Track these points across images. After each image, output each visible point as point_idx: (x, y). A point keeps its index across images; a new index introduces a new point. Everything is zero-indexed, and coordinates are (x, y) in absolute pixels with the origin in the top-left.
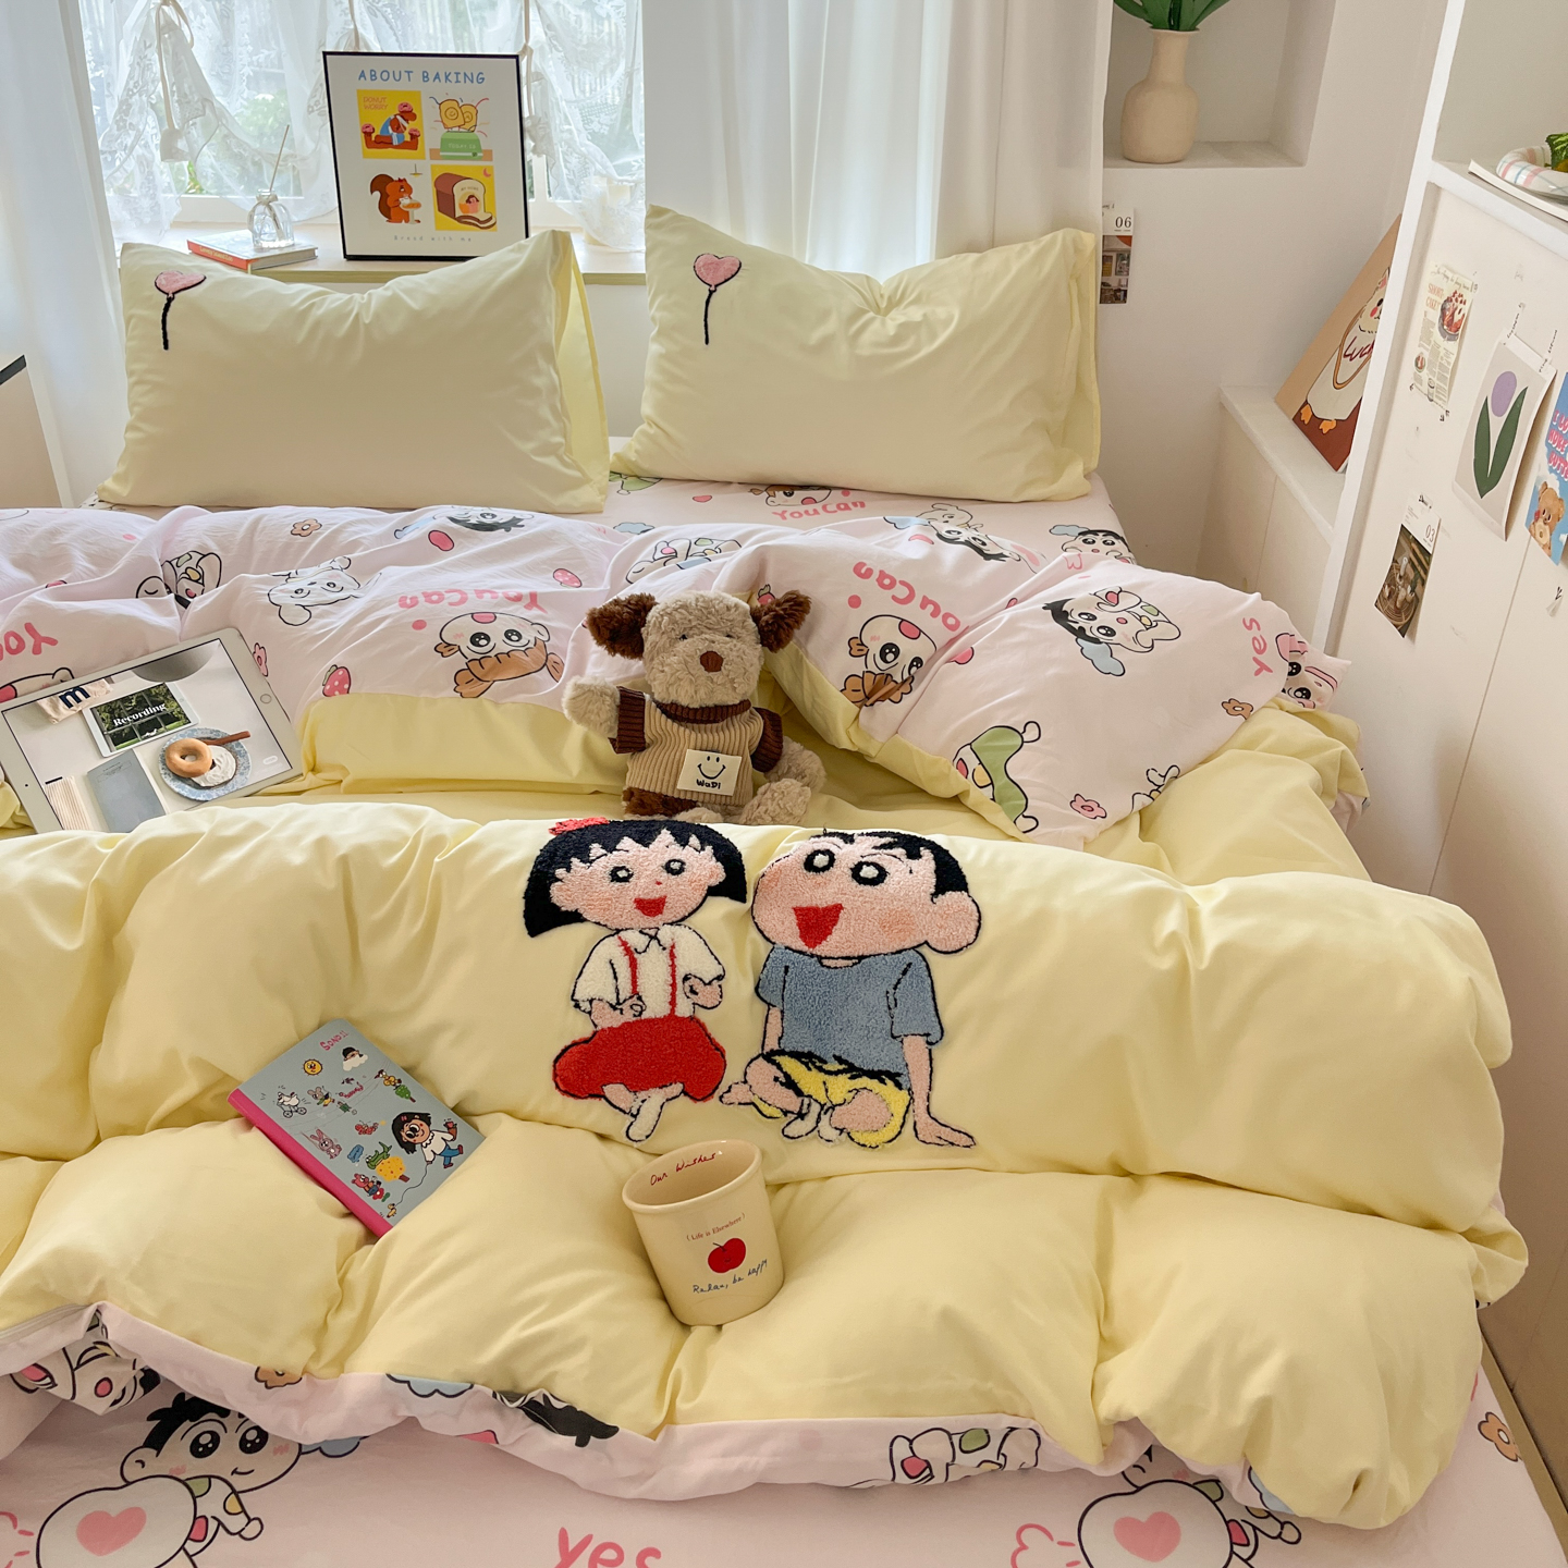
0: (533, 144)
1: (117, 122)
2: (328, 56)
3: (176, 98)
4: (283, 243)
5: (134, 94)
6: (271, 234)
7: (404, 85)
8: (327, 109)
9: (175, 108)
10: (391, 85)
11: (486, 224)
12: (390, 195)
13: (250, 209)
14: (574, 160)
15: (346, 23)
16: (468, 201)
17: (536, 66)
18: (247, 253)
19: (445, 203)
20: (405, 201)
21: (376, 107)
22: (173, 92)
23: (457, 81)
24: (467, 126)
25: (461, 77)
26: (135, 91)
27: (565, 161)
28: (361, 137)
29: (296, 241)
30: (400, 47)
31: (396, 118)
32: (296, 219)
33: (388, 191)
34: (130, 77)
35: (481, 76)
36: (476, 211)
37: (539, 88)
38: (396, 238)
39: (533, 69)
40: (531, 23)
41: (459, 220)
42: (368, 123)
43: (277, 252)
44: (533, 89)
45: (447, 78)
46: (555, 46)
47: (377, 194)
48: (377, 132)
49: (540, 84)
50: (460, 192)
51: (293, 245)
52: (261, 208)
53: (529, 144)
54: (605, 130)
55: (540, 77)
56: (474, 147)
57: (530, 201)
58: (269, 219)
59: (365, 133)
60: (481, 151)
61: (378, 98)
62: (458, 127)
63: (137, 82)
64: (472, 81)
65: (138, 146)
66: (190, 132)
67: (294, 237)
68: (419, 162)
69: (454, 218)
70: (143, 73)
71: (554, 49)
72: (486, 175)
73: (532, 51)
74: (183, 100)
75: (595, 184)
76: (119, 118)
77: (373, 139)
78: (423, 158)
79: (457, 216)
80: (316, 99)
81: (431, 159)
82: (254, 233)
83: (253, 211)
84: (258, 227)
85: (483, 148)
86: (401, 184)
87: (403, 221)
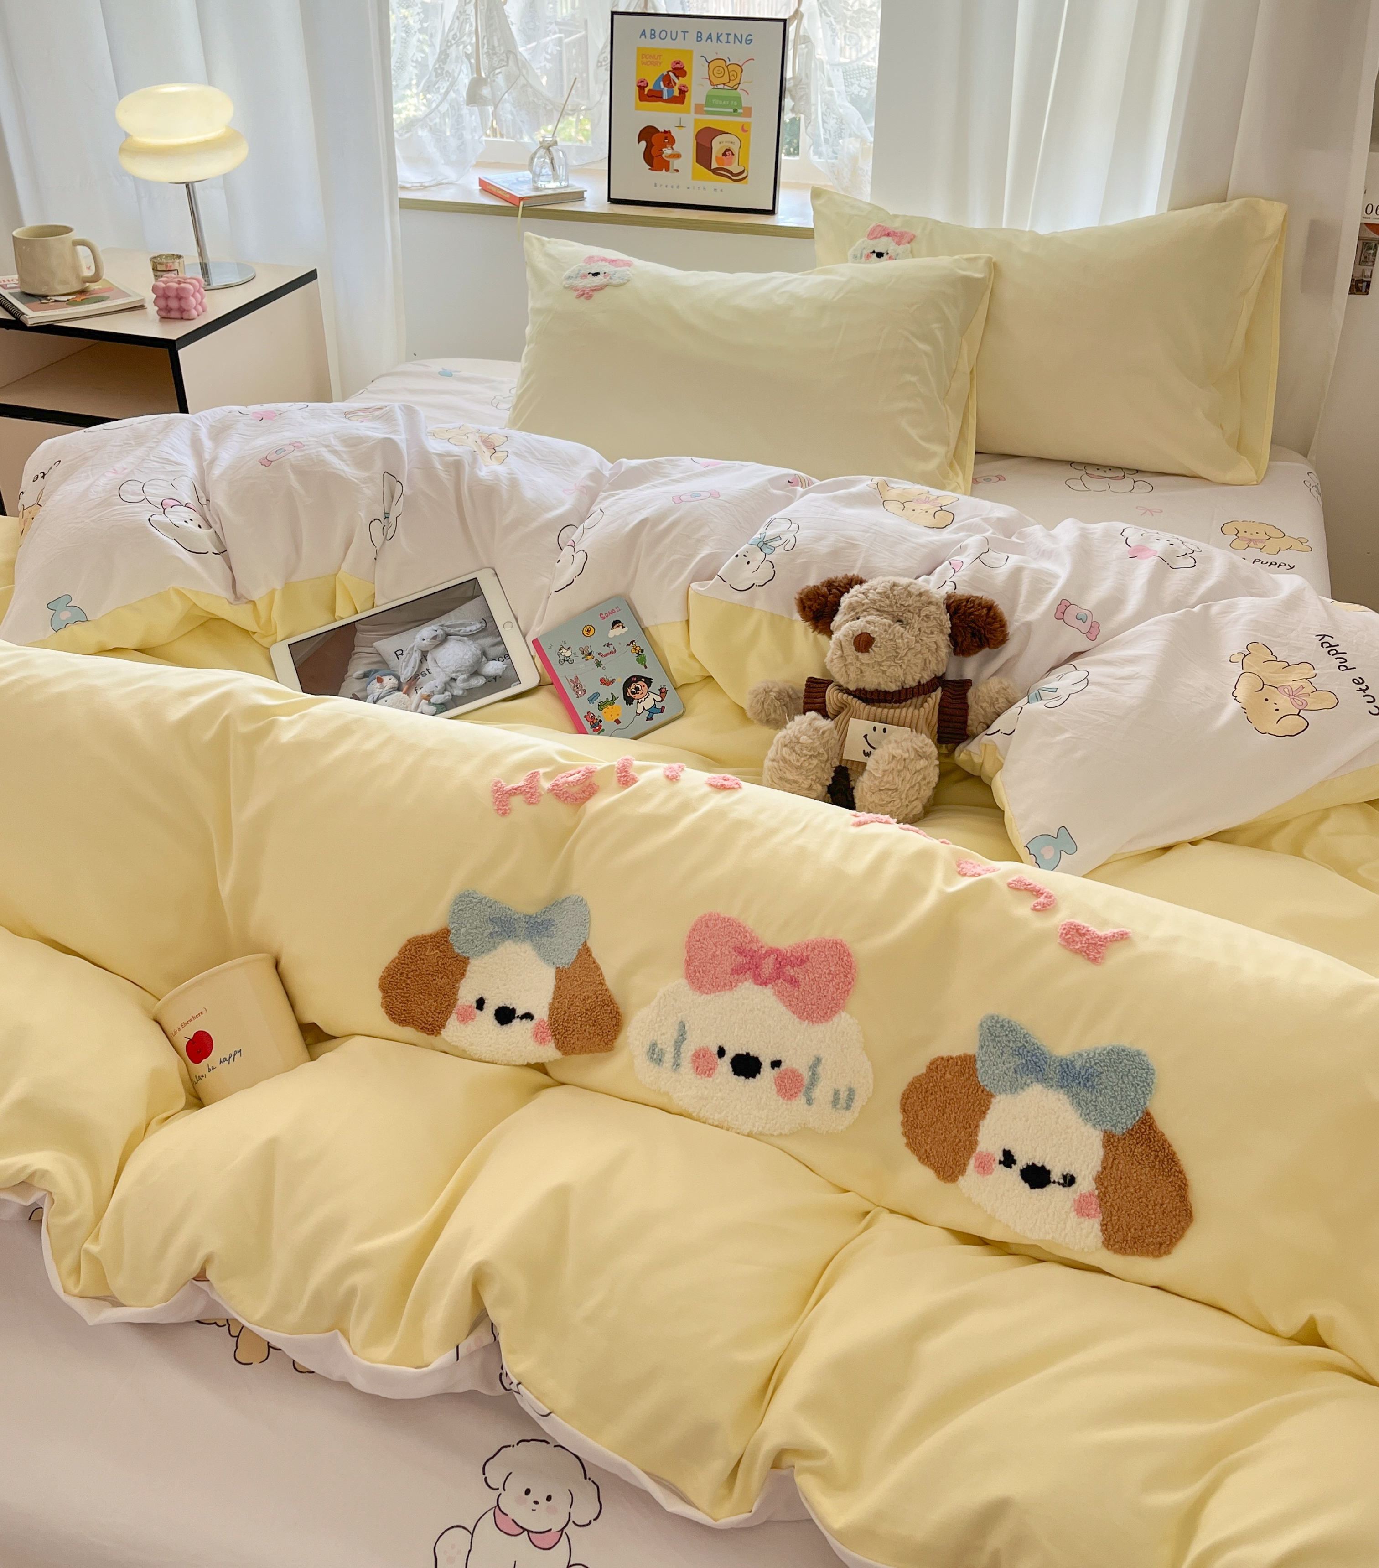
0: (793, 103)
1: (436, 70)
2: (615, 16)
3: (485, 50)
4: (557, 184)
5: (452, 45)
6: (548, 175)
7: (680, 44)
8: (609, 65)
9: (484, 61)
10: (668, 44)
11: (738, 177)
12: (655, 145)
13: (533, 151)
14: (832, 123)
16: (724, 154)
17: (807, 30)
18: (524, 191)
19: (703, 155)
20: (667, 151)
21: (651, 63)
22: (483, 44)
23: (728, 42)
24: (732, 84)
25: (731, 38)
26: (453, 42)
27: (824, 122)
28: (635, 90)
29: (570, 182)
30: (683, 9)
31: (668, 75)
32: (575, 163)
33: (653, 141)
34: (450, 30)
35: (749, 38)
36: (730, 164)
37: (806, 50)
38: (656, 185)
39: (801, 33)
41: (715, 171)
42: (642, 77)
43: (550, 192)
44: (799, 51)
45: (718, 38)
46: (825, 11)
47: (644, 144)
48: (650, 87)
49: (806, 47)
50: (718, 145)
51: (565, 187)
52: (542, 152)
53: (788, 102)
54: (864, 93)
55: (807, 40)
56: (736, 103)
57: (783, 157)
58: (548, 161)
59: (640, 87)
60: (741, 108)
61: (654, 56)
62: (724, 84)
63: (455, 34)
64: (741, 42)
65: (451, 92)
66: (494, 81)
67: (567, 180)
68: (684, 116)
69: (710, 170)
70: (461, 28)
71: (823, 14)
72: (743, 130)
73: (802, 15)
74: (491, 52)
75: (850, 145)
76: (437, 66)
77: (646, 93)
78: (689, 112)
79: (713, 167)
80: (604, 55)
81: (696, 113)
82: (534, 173)
83: (535, 153)
84: (538, 170)
85: (744, 105)
86: (666, 135)
87: (664, 170)
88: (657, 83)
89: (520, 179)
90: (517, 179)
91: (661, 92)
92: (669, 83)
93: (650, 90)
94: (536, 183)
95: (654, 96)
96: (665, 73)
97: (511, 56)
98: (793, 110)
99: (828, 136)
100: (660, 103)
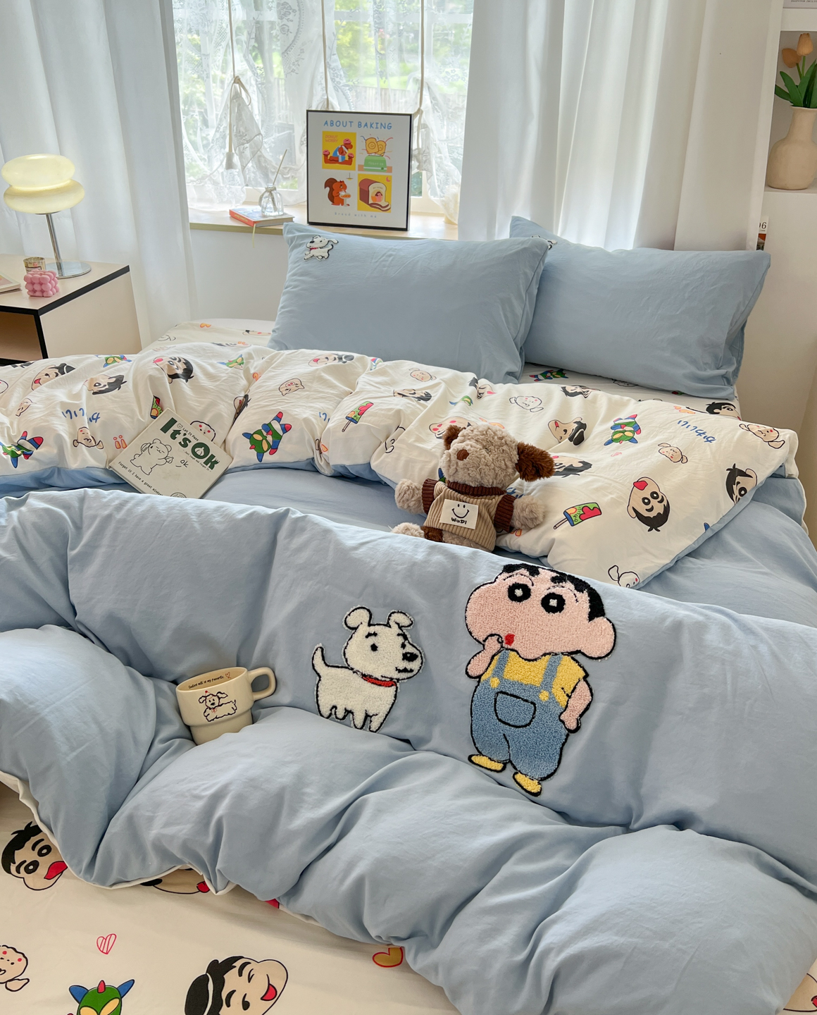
0: (417, 164)
2: (309, 113)
4: (276, 213)
6: (271, 208)
7: (348, 129)
8: (306, 143)
10: (341, 129)
11: (385, 209)
12: (334, 190)
13: (261, 195)
14: (442, 176)
15: (323, 95)
16: (376, 195)
17: (425, 121)
18: (257, 218)
19: (364, 196)
20: (342, 193)
21: (332, 141)
23: (377, 128)
24: (380, 153)
25: (379, 125)
27: (437, 175)
28: (322, 157)
29: (285, 212)
30: (350, 109)
31: (341, 147)
32: (287, 201)
33: (334, 188)
35: (390, 126)
36: (380, 201)
38: (335, 214)
39: (421, 122)
40: (424, 96)
41: (371, 205)
42: (326, 149)
43: (272, 218)
45: (371, 126)
46: (436, 109)
47: (328, 189)
48: (331, 155)
49: (424, 131)
50: (372, 190)
51: (281, 215)
52: (267, 194)
53: (414, 163)
55: (425, 126)
56: (383, 164)
57: (412, 198)
58: (270, 199)
59: (324, 155)
60: (386, 167)
61: (333, 136)
62: (375, 153)
64: (385, 128)
67: (283, 210)
68: (350, 171)
69: (368, 203)
71: (435, 111)
72: (388, 180)
73: (422, 112)
77: (328, 158)
78: (355, 170)
81: (359, 170)
82: (263, 207)
83: (263, 195)
84: (265, 204)
85: (387, 165)
86: (341, 184)
87: (341, 204)
88: (335, 153)
89: (254, 211)
90: (252, 211)
91: (338, 158)
92: (342, 152)
93: (331, 157)
94: (263, 212)
95: (334, 160)
96: (340, 147)
98: (417, 168)
99: (439, 184)
100: (337, 165)
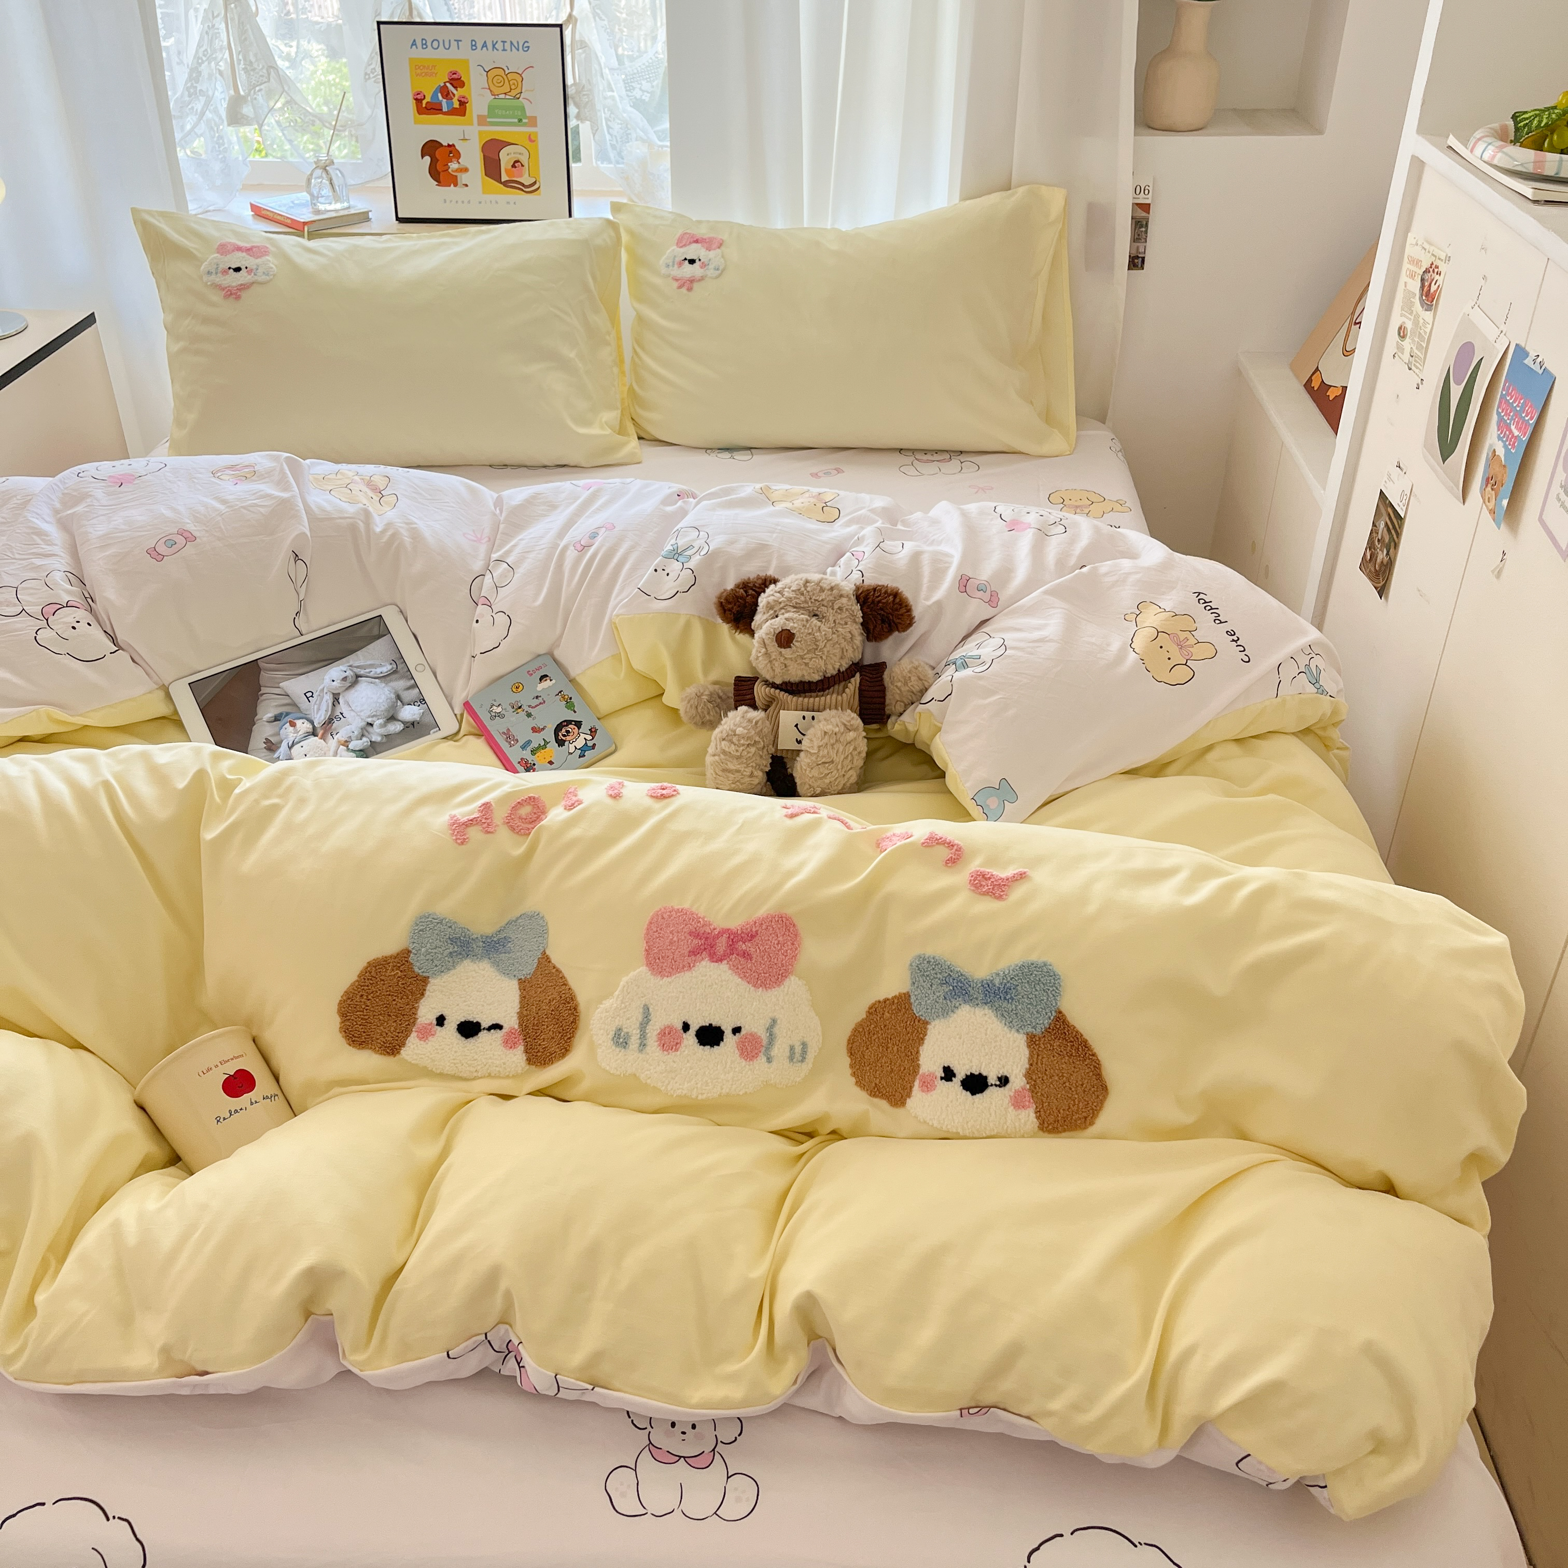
0: (577, 110)
1: (188, 89)
2: (382, 26)
3: (242, 66)
4: (338, 206)
5: (203, 62)
6: (328, 197)
7: (453, 54)
8: (381, 77)
9: (241, 77)
10: (441, 54)
11: (531, 188)
12: (439, 160)
13: (309, 173)
14: (616, 127)
16: (514, 166)
18: (305, 215)
19: (492, 168)
20: (453, 166)
21: (426, 74)
22: (239, 60)
23: (504, 50)
24: (513, 93)
25: (507, 46)
26: (204, 59)
27: (609, 127)
28: (412, 104)
29: (352, 203)
30: (451, 16)
31: (445, 86)
32: (353, 183)
33: (437, 156)
34: (199, 46)
35: (526, 45)
36: (521, 176)
37: (583, 55)
38: (445, 201)
39: (577, 37)
41: (505, 184)
42: (419, 90)
43: (334, 215)
44: (577, 57)
45: (494, 46)
46: (598, 15)
47: (427, 159)
48: (428, 99)
49: (584, 52)
50: (506, 157)
51: (349, 208)
52: (319, 172)
53: (572, 110)
54: (646, 97)
55: (584, 45)
56: (519, 113)
57: (573, 165)
58: (326, 183)
59: (416, 99)
60: (526, 117)
61: (429, 66)
62: (505, 94)
63: (206, 50)
64: (518, 50)
65: (208, 111)
66: (255, 99)
67: (349, 200)
68: (467, 128)
69: (501, 183)
70: (211, 42)
71: (597, 18)
72: (531, 140)
73: (576, 20)
74: (248, 68)
75: (637, 149)
76: (189, 85)
77: (424, 106)
78: (472, 124)
79: (503, 180)
80: (372, 66)
81: (479, 124)
82: (312, 195)
83: (311, 175)
84: (315, 191)
85: (528, 115)
86: (450, 149)
87: (452, 185)
88: (434, 95)
89: (296, 202)
90: (292, 202)
91: (440, 104)
92: (447, 95)
93: (428, 102)
94: (315, 205)
95: (433, 109)
96: (442, 85)
97: (272, 73)
98: (578, 117)
99: (614, 142)
100: (440, 116)
